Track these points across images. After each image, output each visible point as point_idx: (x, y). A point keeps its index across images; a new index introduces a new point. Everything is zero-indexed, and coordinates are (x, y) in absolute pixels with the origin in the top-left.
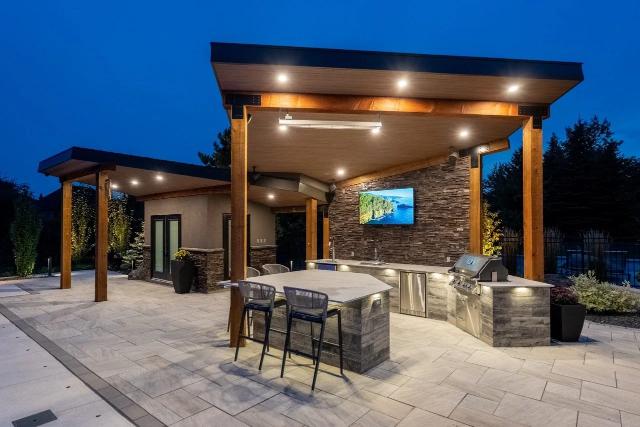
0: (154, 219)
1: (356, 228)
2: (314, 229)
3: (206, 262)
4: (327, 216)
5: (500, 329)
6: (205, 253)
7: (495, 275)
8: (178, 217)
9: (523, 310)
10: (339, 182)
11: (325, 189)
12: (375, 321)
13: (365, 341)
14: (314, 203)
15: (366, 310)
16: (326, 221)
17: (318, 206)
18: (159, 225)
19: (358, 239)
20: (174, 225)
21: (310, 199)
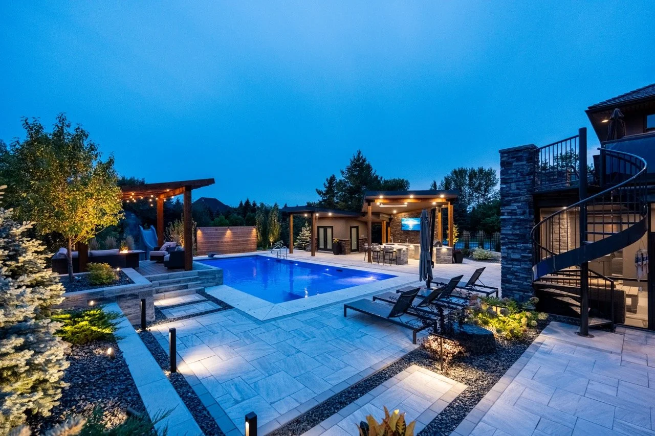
0: (319, 227)
1: (400, 231)
2: (385, 232)
3: (345, 244)
4: (389, 226)
5: (438, 259)
6: (345, 241)
7: (438, 245)
8: (332, 227)
9: (444, 254)
10: (394, 215)
11: (388, 217)
12: (404, 255)
13: (402, 258)
14: (385, 222)
15: (402, 252)
16: (389, 229)
17: (386, 223)
18: (322, 230)
19: (401, 235)
20: (329, 231)
21: (383, 221)
